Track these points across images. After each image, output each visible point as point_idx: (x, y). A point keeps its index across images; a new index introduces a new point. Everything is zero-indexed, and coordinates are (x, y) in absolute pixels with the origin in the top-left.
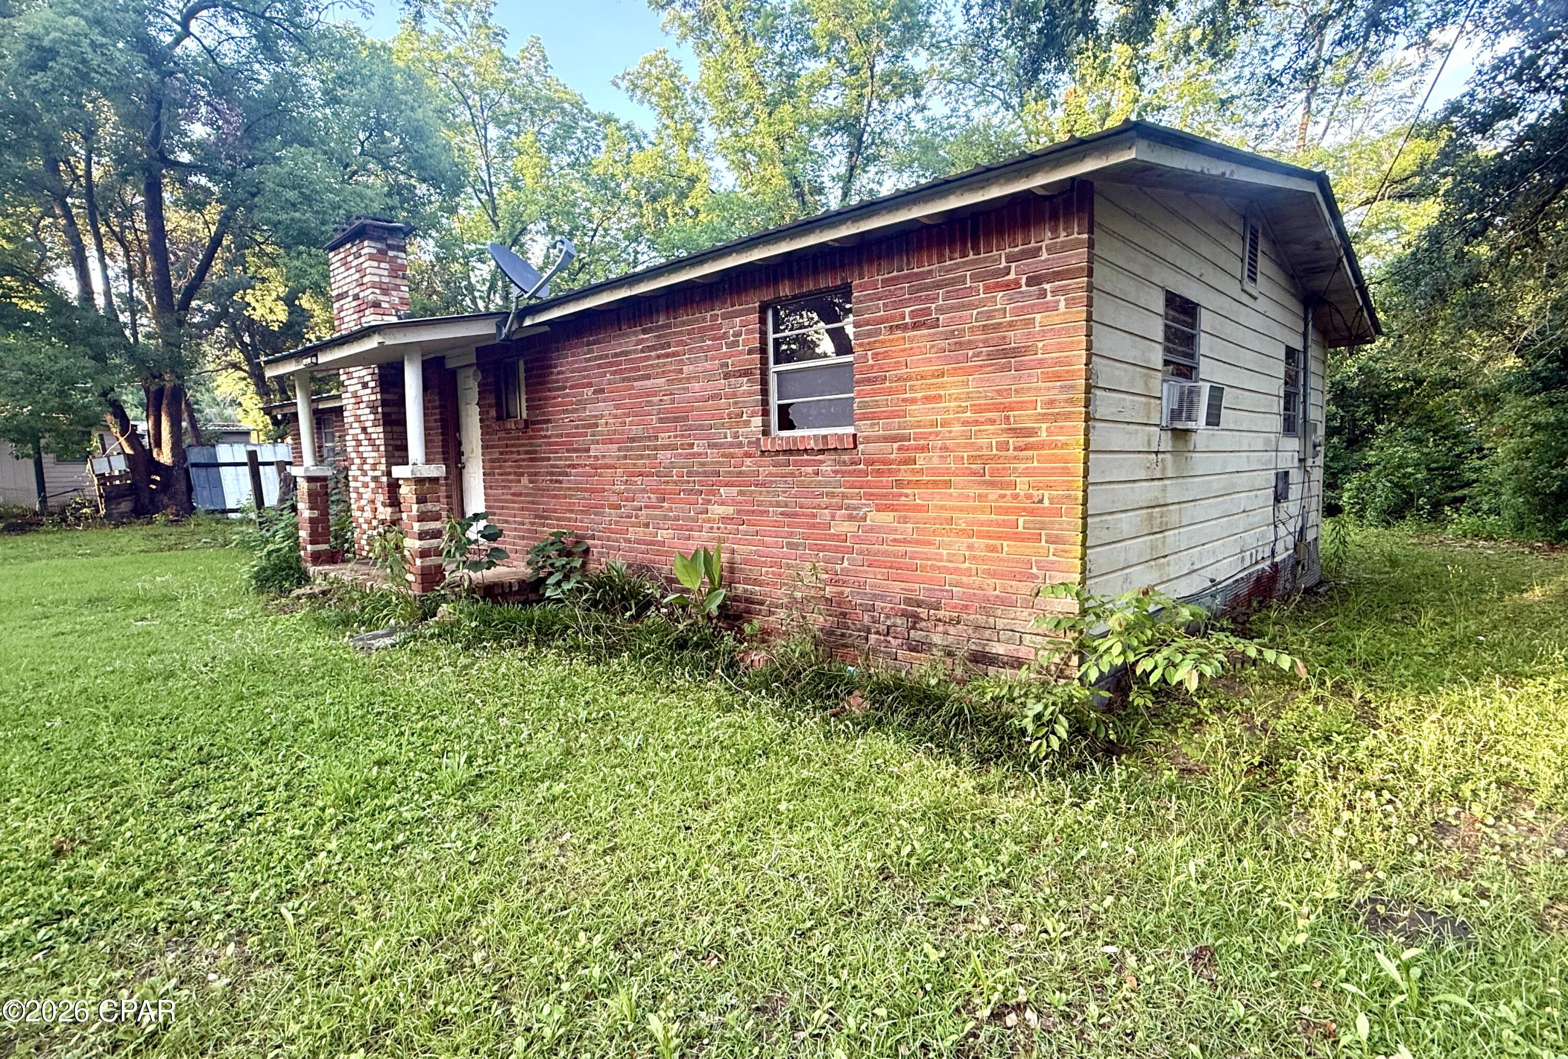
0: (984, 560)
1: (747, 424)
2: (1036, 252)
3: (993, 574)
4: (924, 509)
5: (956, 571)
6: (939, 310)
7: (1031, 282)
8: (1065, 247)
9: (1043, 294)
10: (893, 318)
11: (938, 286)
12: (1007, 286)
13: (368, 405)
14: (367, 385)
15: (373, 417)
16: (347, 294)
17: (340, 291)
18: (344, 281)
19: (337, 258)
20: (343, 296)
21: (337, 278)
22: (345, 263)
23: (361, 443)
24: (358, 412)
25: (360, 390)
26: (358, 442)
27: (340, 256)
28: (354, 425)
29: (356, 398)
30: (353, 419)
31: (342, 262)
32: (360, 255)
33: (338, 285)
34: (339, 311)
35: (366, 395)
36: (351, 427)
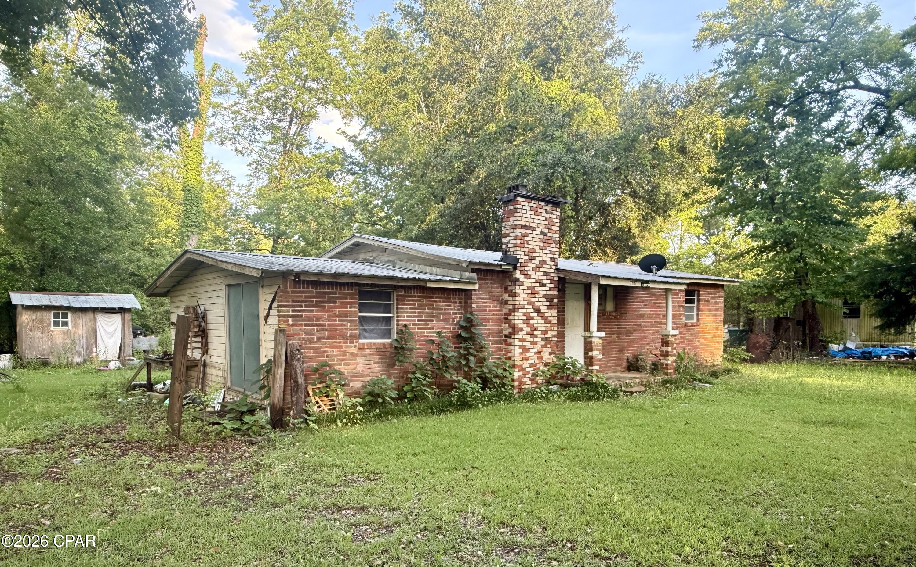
1: (682, 319)
6: (710, 299)
10: (705, 299)
11: (710, 294)
12: (717, 297)
13: (545, 296)
14: (544, 285)
15: (548, 304)
16: (534, 229)
17: (527, 224)
18: (532, 220)
19: (527, 204)
20: (529, 228)
21: (525, 215)
22: (535, 210)
23: (532, 318)
24: (533, 299)
25: (537, 287)
26: (529, 318)
27: (531, 205)
28: (526, 307)
29: (533, 291)
30: (526, 303)
31: (532, 209)
32: (552, 213)
33: (524, 219)
34: (523, 235)
35: (543, 291)
36: (523, 307)
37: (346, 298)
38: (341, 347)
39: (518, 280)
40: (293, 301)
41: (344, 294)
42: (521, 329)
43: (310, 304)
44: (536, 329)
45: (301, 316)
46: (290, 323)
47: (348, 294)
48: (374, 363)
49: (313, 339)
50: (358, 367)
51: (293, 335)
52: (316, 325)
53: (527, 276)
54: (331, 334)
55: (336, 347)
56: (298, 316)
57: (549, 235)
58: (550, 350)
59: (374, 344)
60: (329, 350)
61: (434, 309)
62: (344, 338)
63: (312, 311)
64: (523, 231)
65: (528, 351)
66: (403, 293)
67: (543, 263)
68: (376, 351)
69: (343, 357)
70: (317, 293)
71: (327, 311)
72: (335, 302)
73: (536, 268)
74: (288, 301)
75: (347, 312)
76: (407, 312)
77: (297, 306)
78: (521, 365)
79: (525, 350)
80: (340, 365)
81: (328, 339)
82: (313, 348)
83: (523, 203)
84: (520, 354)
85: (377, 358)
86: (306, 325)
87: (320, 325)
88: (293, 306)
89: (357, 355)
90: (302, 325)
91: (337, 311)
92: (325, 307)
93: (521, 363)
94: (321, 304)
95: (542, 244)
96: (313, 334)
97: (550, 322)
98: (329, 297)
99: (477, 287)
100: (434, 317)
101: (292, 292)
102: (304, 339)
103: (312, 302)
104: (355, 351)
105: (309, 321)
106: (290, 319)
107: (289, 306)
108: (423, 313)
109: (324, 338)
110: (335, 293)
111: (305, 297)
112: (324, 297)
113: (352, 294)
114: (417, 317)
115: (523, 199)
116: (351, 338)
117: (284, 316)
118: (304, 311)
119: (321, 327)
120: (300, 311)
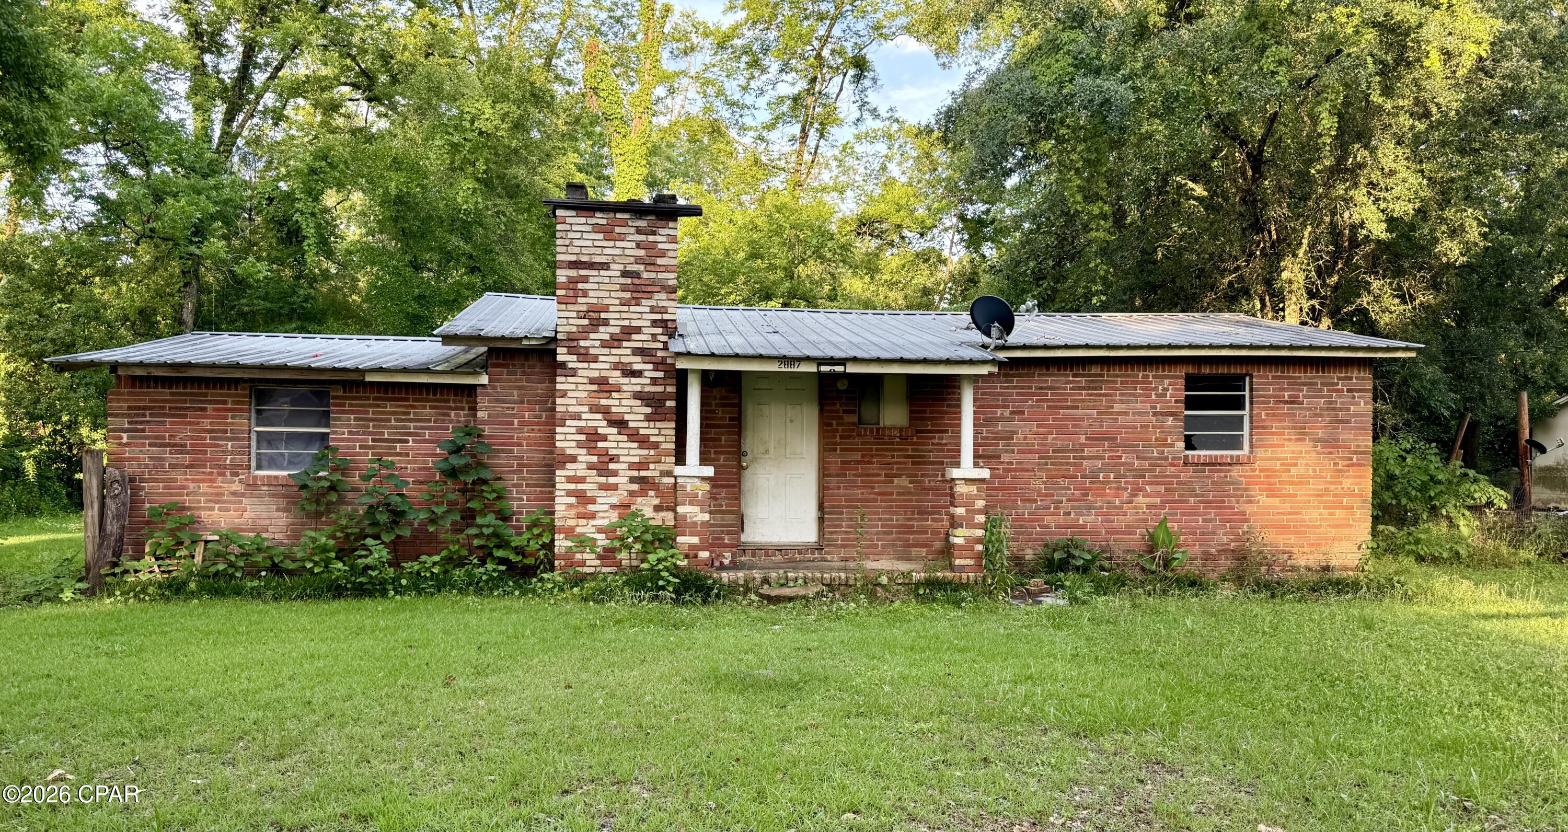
0: (1327, 520)
1: (1172, 445)
2: (1351, 378)
3: (1331, 526)
4: (1295, 495)
5: (1313, 526)
6: (1304, 396)
7: (1348, 391)
8: (1363, 379)
9: (1354, 397)
10: (1279, 396)
11: (1304, 384)
12: (1337, 391)
13: (637, 396)
14: (638, 374)
15: (648, 410)
16: (605, 266)
17: (584, 259)
18: (599, 251)
19: (583, 220)
20: (591, 266)
21: (576, 243)
22: (608, 232)
23: (604, 438)
24: (604, 402)
25: (615, 377)
26: (592, 438)
27: (594, 221)
28: (584, 416)
29: (603, 385)
30: (586, 409)
31: (597, 229)
32: (654, 233)
33: (577, 250)
34: (573, 281)
35: (633, 385)
36: (577, 417)
37: (225, 402)
38: (214, 481)
39: (563, 365)
40: (130, 408)
41: (221, 395)
42: (573, 459)
43: (159, 412)
44: (613, 459)
45: (143, 430)
46: (125, 440)
47: (229, 396)
48: (278, 510)
49: (163, 466)
50: (246, 515)
51: (130, 459)
52: (168, 445)
53: (586, 357)
54: (194, 460)
55: (203, 481)
56: (137, 430)
57: (645, 275)
58: (656, 501)
59: (276, 477)
60: (191, 485)
61: (410, 420)
62: (220, 467)
63: (163, 423)
64: (573, 273)
65: (593, 501)
66: (341, 393)
67: (629, 332)
68: (283, 491)
69: (217, 497)
70: (172, 394)
71: (190, 423)
72: (204, 409)
73: (615, 342)
74: (120, 408)
75: (226, 424)
76: (349, 426)
77: (138, 415)
78: (572, 529)
79: (583, 498)
80: (212, 509)
81: (190, 466)
82: (163, 481)
83: (568, 220)
84: (570, 506)
85: (282, 503)
86: (151, 445)
87: (175, 445)
88: (128, 415)
89: (243, 495)
90: (143, 445)
91: (207, 423)
92: (185, 416)
93: (571, 523)
94: (178, 413)
95: (628, 295)
96: (163, 459)
97: (656, 446)
98: (192, 401)
99: (484, 379)
100: (410, 434)
101: (130, 394)
102: (147, 466)
103: (163, 408)
104: (237, 487)
105: (157, 438)
106: (125, 436)
107: (123, 416)
108: (384, 427)
109: (182, 466)
110: (206, 395)
111: (151, 401)
112: (185, 402)
113: (237, 395)
114: (370, 434)
115: (573, 213)
116: (233, 466)
117: (114, 430)
118: (148, 422)
119: (179, 448)
120: (141, 423)
